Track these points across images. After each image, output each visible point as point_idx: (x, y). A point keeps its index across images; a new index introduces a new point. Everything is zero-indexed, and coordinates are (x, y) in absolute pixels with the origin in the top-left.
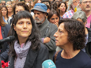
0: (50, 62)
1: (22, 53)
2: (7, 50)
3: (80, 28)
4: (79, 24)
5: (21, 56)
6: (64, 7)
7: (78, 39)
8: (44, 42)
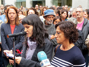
0: (43, 53)
1: (33, 46)
2: (20, 43)
3: (71, 26)
4: (70, 23)
5: (32, 47)
6: (65, 15)
7: (72, 35)
8: (51, 38)
